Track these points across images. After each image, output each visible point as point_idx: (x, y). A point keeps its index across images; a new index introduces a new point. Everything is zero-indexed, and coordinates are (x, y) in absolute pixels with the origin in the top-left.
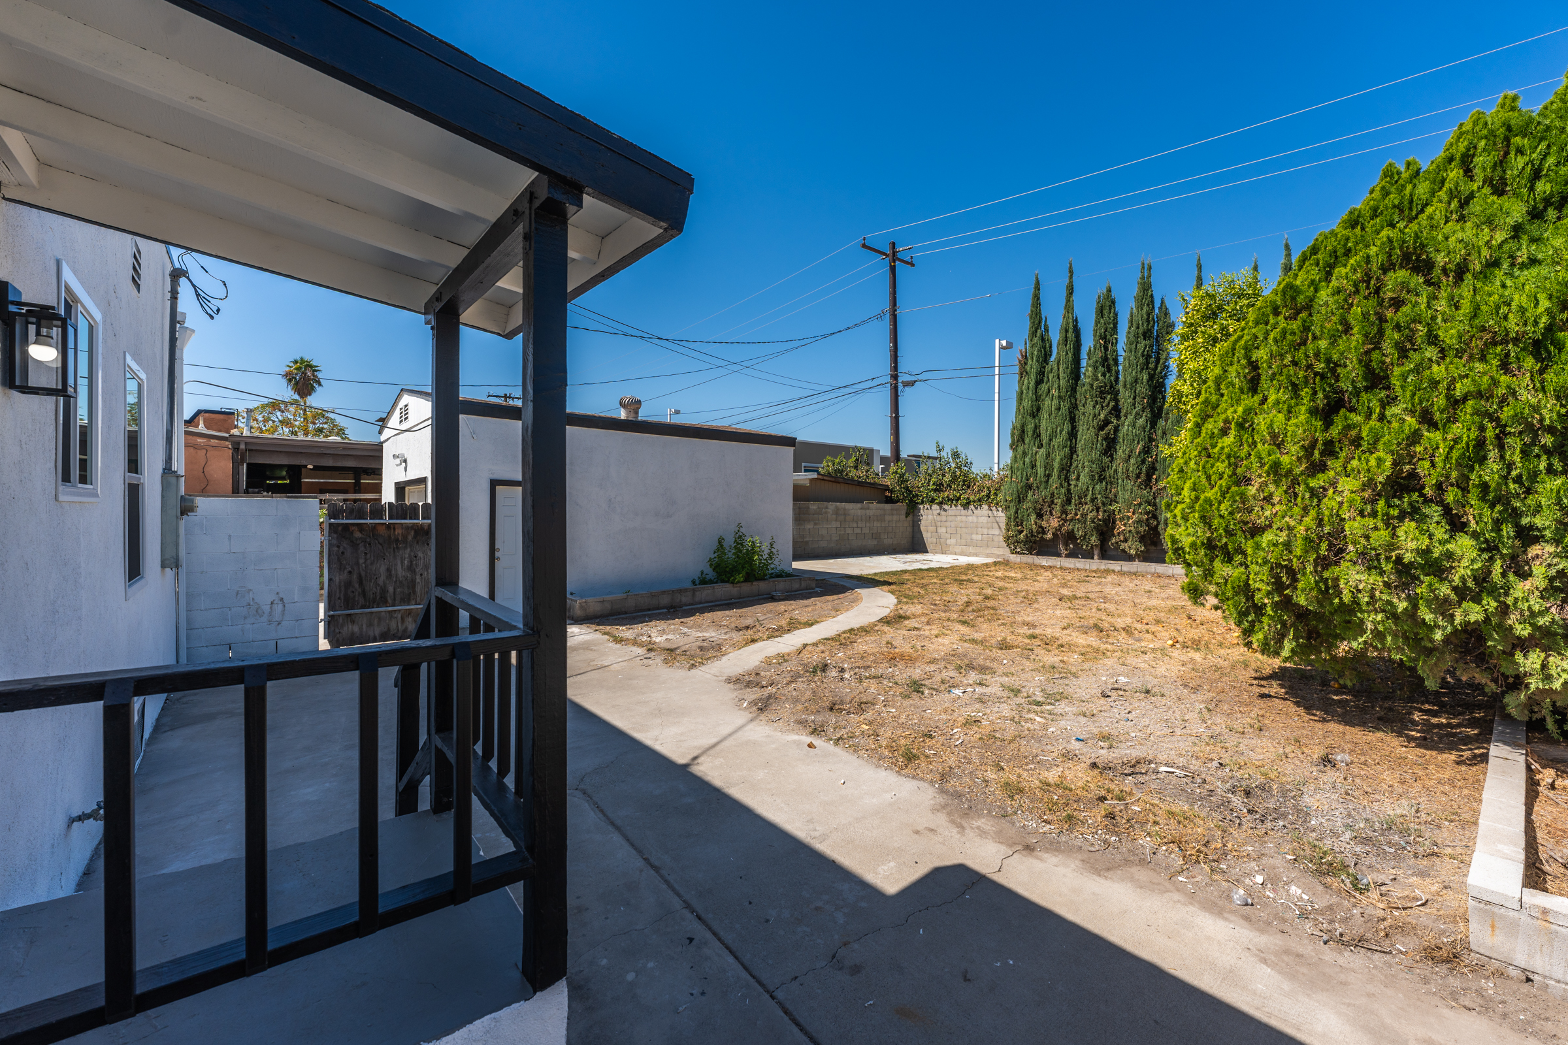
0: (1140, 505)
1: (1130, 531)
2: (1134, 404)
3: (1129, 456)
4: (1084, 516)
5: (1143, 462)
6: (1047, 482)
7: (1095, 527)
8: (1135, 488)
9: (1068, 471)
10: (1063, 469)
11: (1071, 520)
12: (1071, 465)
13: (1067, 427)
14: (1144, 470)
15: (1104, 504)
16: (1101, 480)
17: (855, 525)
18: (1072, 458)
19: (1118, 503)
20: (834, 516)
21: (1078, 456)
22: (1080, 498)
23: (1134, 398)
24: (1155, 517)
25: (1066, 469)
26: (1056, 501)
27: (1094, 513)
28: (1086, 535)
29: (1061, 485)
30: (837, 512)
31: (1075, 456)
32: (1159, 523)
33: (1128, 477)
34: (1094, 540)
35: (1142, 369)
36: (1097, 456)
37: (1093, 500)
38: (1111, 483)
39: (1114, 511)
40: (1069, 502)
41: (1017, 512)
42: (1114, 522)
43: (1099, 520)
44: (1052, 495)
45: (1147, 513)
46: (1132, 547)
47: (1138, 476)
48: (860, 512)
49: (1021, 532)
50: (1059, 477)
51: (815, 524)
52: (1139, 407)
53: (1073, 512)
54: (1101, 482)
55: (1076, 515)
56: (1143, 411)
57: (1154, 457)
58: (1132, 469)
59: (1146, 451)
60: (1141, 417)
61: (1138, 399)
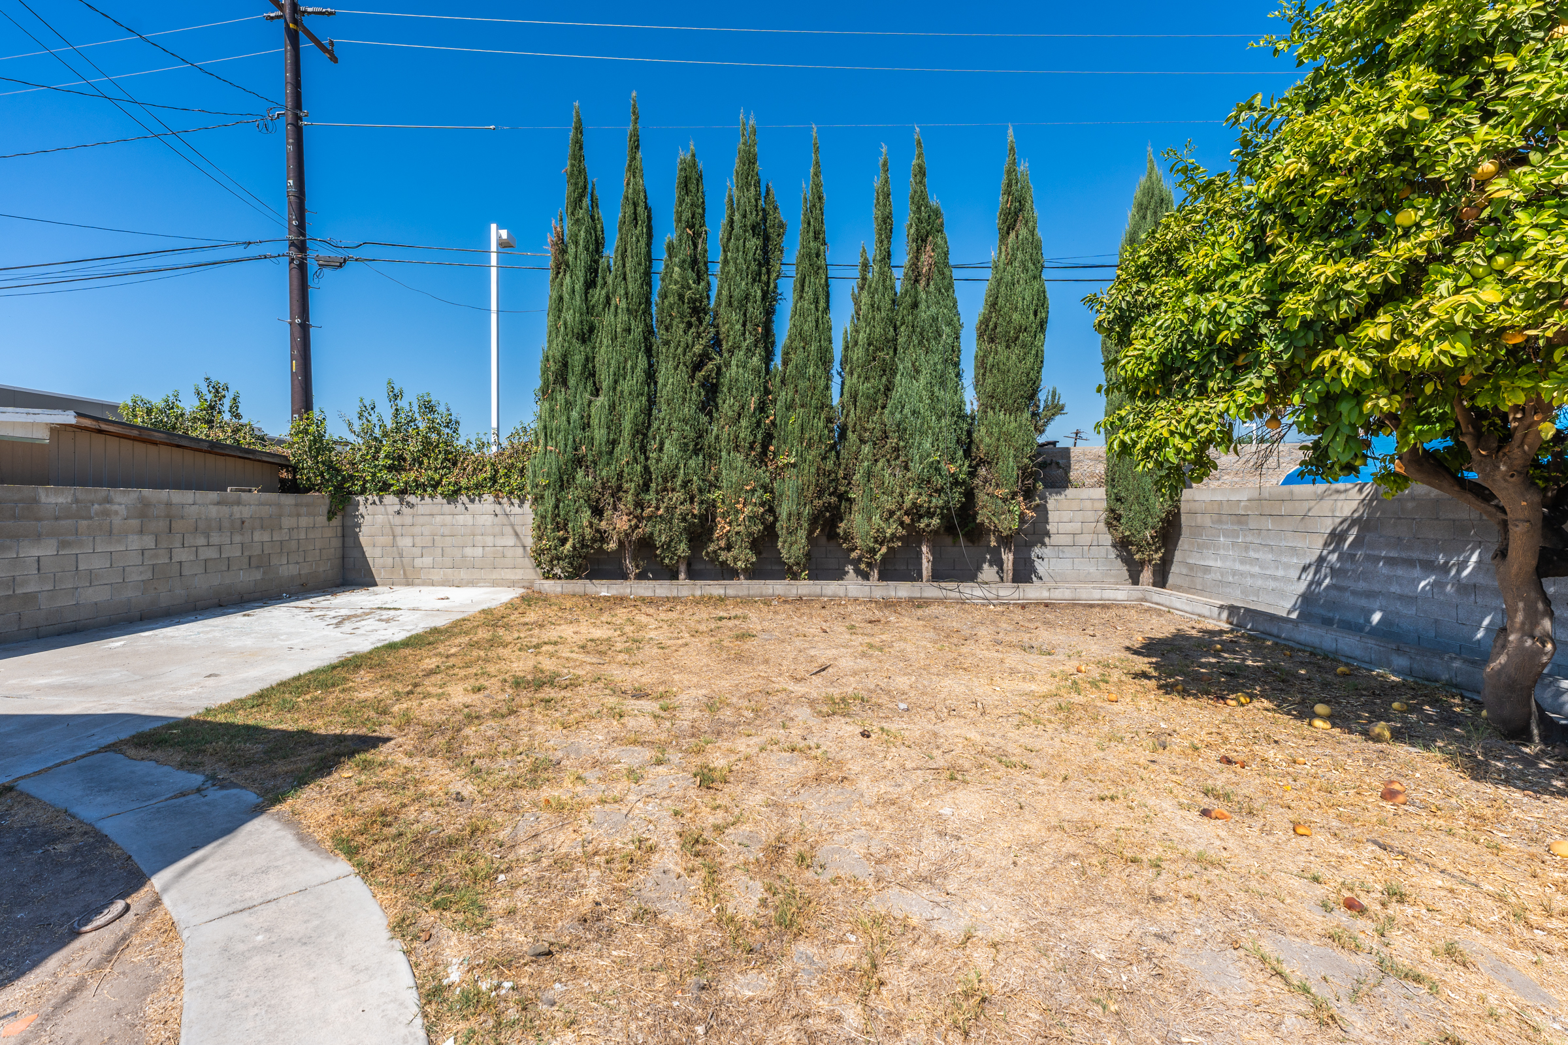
0: (754, 491)
1: (738, 533)
2: (744, 334)
3: (739, 415)
4: (670, 510)
5: (758, 424)
6: (611, 453)
7: (685, 529)
8: (747, 466)
9: (645, 435)
10: (637, 432)
11: (650, 518)
12: (650, 425)
13: (642, 363)
14: (759, 436)
15: (700, 491)
16: (696, 452)
17: (201, 541)
18: (650, 415)
19: (720, 488)
20: (135, 523)
21: (660, 411)
22: (665, 480)
23: (744, 325)
24: (771, 510)
25: (642, 432)
26: (625, 486)
27: (687, 505)
28: (671, 541)
29: (635, 460)
30: (143, 511)
31: (655, 412)
32: (776, 519)
33: (737, 448)
34: (683, 549)
35: (754, 280)
36: (692, 412)
37: (685, 484)
38: (711, 457)
39: (714, 500)
40: (646, 487)
41: (557, 507)
42: (713, 520)
43: (694, 516)
44: (620, 476)
45: (763, 504)
46: (742, 557)
47: (752, 448)
48: (213, 511)
49: (563, 541)
50: (632, 446)
51: (63, 544)
52: (750, 340)
53: (654, 503)
54: (697, 455)
55: (658, 508)
56: (756, 346)
57: (772, 418)
58: (742, 435)
59: (762, 408)
60: (754, 354)
61: (749, 326)
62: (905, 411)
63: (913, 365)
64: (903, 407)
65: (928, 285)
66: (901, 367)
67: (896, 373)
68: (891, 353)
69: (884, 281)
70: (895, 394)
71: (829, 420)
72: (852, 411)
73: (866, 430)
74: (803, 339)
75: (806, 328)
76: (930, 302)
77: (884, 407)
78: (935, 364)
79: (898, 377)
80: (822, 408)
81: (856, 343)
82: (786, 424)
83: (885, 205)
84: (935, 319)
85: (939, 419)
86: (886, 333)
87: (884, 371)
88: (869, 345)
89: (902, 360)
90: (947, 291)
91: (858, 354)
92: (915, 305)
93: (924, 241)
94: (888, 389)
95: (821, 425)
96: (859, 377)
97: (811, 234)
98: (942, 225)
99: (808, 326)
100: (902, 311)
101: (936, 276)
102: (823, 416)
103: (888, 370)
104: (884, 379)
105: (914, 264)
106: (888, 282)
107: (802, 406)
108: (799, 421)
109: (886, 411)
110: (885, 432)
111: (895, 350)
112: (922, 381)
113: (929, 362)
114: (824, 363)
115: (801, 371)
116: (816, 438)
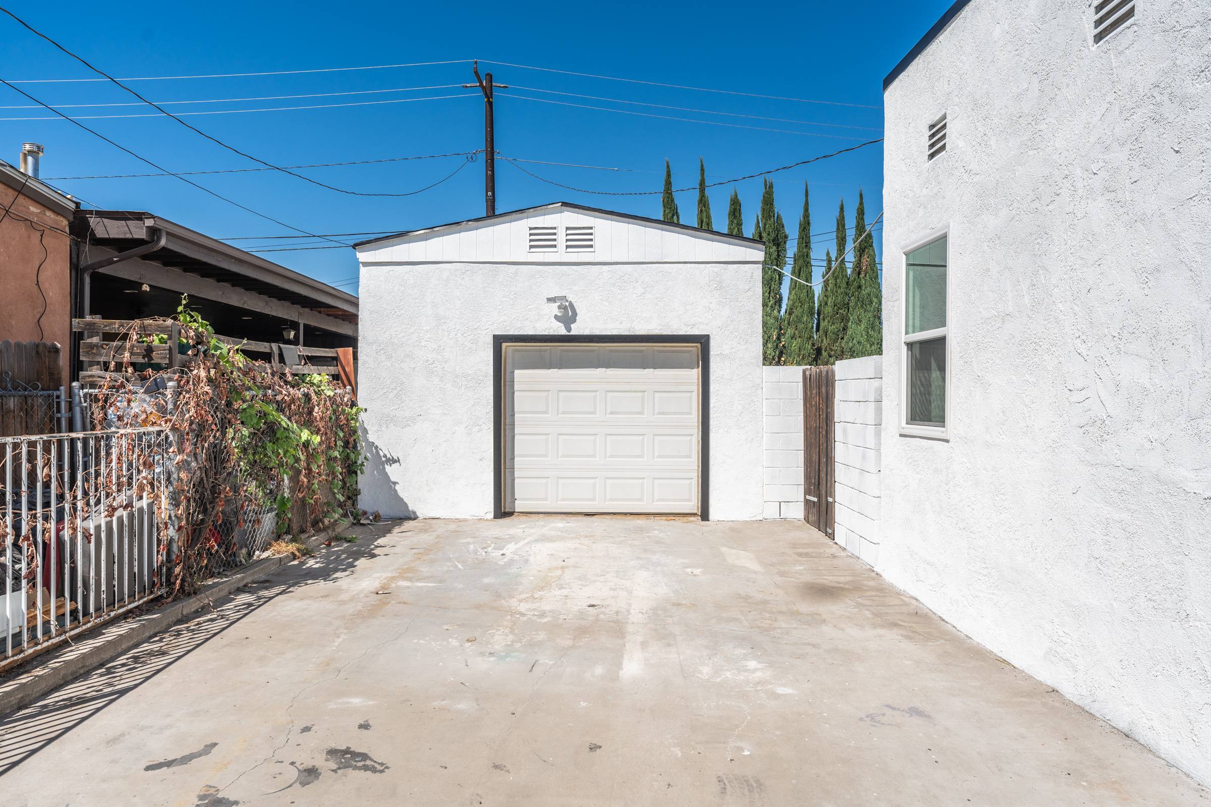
2: (769, 298)
3: (767, 341)
5: (777, 345)
14: (777, 353)
23: (769, 293)
56: (775, 305)
57: (783, 343)
58: (768, 352)
59: (778, 338)
60: (774, 309)
61: (772, 294)
62: (854, 342)
63: (858, 317)
64: (853, 339)
65: (866, 276)
66: (851, 318)
67: (849, 321)
68: (846, 311)
69: (842, 272)
70: (849, 333)
71: (813, 345)
72: (825, 340)
73: (832, 350)
74: (801, 302)
75: (802, 296)
76: (867, 285)
77: (842, 338)
78: (869, 318)
79: (850, 323)
80: (810, 338)
81: (826, 304)
82: (791, 346)
83: (842, 231)
84: (869, 295)
85: (871, 346)
86: (844, 300)
87: (843, 320)
88: (835, 306)
89: (852, 315)
90: (875, 279)
91: (828, 310)
92: (860, 287)
93: (863, 251)
94: (845, 329)
95: (809, 347)
96: (829, 322)
97: (804, 244)
98: (872, 242)
99: (803, 295)
100: (852, 289)
101: (870, 271)
102: (810, 343)
103: (845, 320)
104: (842, 324)
105: (858, 264)
106: (844, 273)
107: (800, 337)
108: (798, 345)
109: (844, 341)
110: (843, 352)
111: (848, 309)
112: (863, 326)
113: (867, 317)
114: (811, 315)
115: (799, 319)
116: (807, 354)
